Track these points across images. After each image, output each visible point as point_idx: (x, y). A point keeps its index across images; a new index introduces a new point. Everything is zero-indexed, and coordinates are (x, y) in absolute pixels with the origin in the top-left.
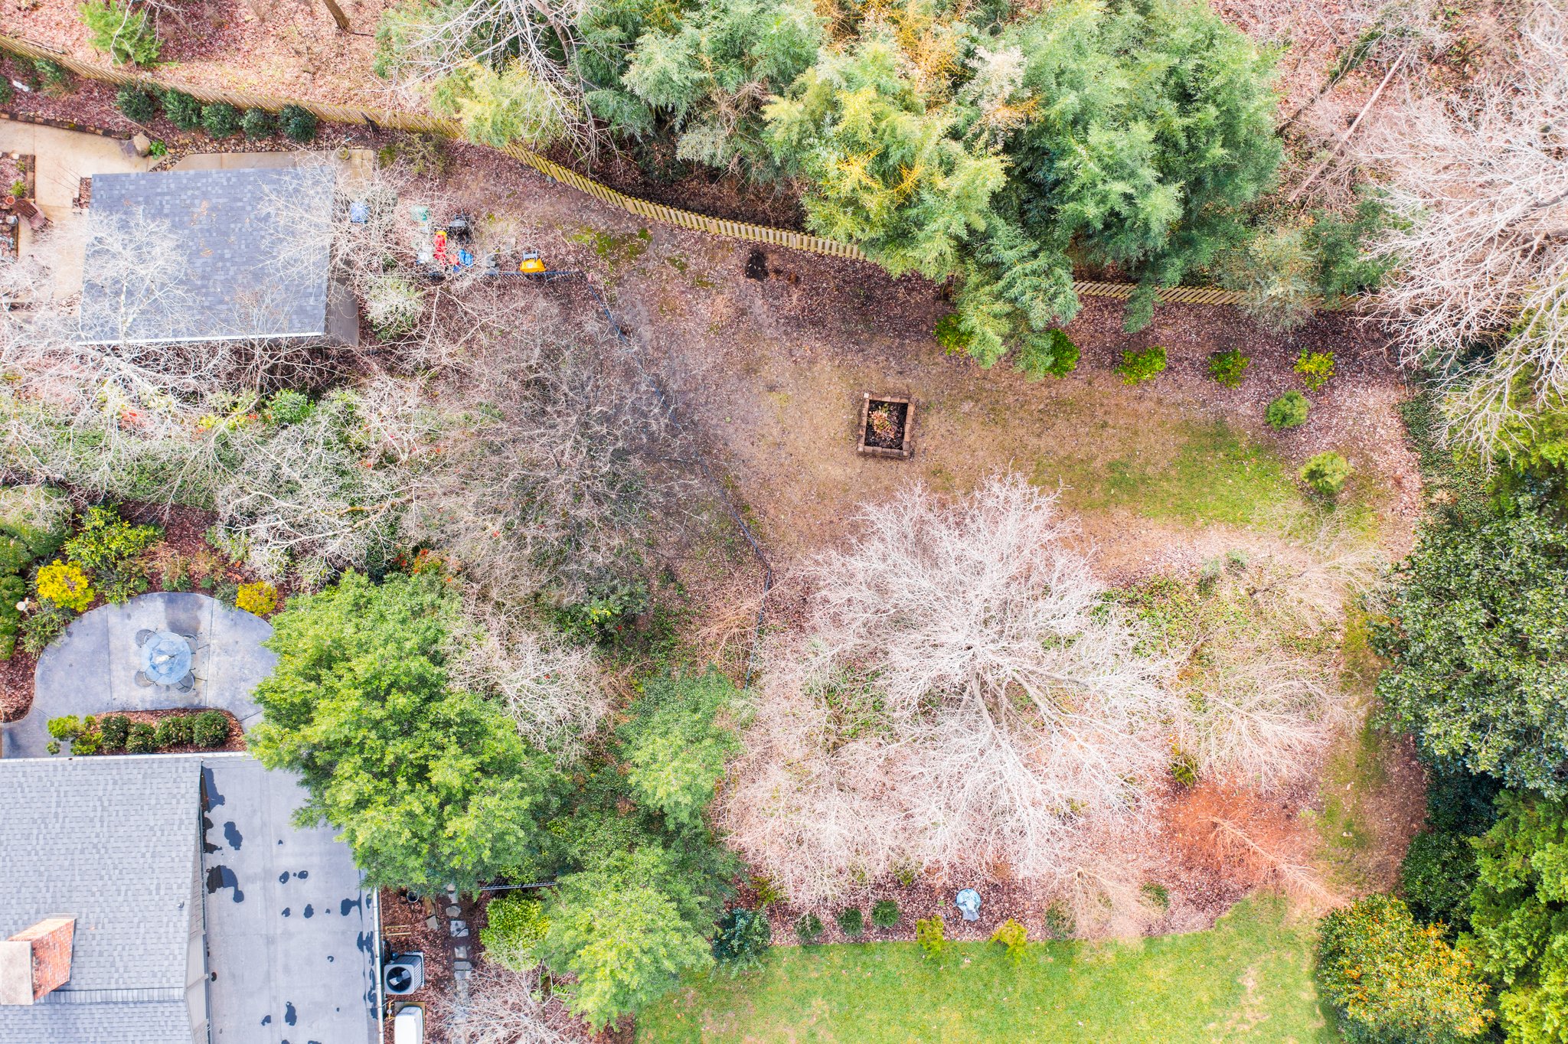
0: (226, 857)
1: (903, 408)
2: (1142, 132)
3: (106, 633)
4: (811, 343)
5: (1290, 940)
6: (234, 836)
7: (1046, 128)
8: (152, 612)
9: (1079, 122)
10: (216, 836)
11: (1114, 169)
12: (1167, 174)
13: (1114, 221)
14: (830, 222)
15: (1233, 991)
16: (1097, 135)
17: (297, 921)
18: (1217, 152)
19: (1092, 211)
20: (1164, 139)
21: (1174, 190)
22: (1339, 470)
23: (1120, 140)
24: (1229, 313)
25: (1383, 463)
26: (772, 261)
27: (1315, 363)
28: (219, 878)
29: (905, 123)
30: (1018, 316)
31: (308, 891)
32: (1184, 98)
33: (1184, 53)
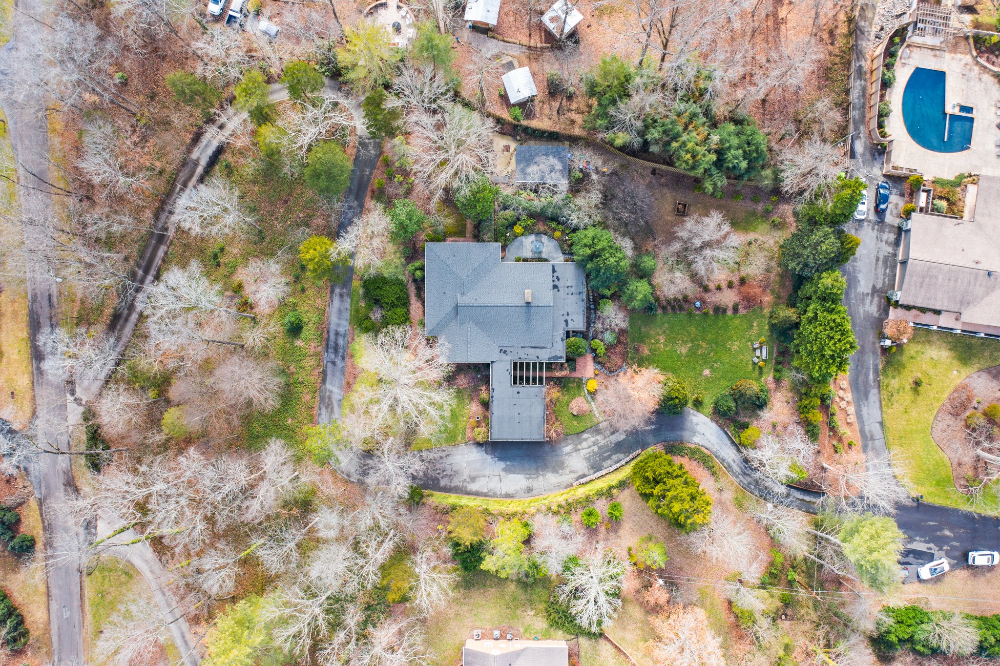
0: (557, 283)
1: (685, 205)
2: (740, 151)
3: (522, 242)
4: (665, 190)
5: (764, 316)
6: (558, 279)
7: (722, 149)
8: (532, 238)
9: (729, 148)
10: (555, 279)
11: (735, 158)
12: (745, 158)
13: (734, 167)
14: (681, 165)
15: (752, 326)
16: (732, 151)
17: (570, 296)
18: (755, 155)
19: (731, 165)
20: (745, 152)
21: (746, 162)
22: (777, 220)
23: (736, 152)
24: (757, 187)
25: (788, 220)
26: (657, 172)
27: (774, 199)
28: (555, 287)
29: (698, 148)
30: (715, 185)
31: (573, 290)
32: (749, 144)
33: (749, 136)
